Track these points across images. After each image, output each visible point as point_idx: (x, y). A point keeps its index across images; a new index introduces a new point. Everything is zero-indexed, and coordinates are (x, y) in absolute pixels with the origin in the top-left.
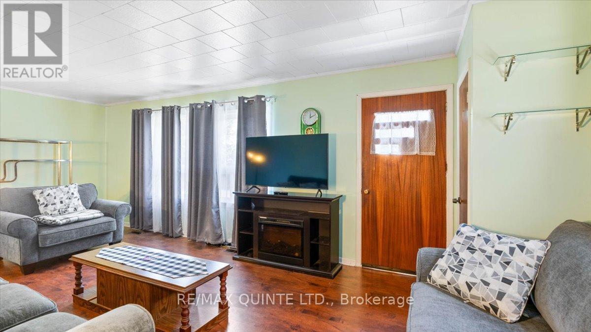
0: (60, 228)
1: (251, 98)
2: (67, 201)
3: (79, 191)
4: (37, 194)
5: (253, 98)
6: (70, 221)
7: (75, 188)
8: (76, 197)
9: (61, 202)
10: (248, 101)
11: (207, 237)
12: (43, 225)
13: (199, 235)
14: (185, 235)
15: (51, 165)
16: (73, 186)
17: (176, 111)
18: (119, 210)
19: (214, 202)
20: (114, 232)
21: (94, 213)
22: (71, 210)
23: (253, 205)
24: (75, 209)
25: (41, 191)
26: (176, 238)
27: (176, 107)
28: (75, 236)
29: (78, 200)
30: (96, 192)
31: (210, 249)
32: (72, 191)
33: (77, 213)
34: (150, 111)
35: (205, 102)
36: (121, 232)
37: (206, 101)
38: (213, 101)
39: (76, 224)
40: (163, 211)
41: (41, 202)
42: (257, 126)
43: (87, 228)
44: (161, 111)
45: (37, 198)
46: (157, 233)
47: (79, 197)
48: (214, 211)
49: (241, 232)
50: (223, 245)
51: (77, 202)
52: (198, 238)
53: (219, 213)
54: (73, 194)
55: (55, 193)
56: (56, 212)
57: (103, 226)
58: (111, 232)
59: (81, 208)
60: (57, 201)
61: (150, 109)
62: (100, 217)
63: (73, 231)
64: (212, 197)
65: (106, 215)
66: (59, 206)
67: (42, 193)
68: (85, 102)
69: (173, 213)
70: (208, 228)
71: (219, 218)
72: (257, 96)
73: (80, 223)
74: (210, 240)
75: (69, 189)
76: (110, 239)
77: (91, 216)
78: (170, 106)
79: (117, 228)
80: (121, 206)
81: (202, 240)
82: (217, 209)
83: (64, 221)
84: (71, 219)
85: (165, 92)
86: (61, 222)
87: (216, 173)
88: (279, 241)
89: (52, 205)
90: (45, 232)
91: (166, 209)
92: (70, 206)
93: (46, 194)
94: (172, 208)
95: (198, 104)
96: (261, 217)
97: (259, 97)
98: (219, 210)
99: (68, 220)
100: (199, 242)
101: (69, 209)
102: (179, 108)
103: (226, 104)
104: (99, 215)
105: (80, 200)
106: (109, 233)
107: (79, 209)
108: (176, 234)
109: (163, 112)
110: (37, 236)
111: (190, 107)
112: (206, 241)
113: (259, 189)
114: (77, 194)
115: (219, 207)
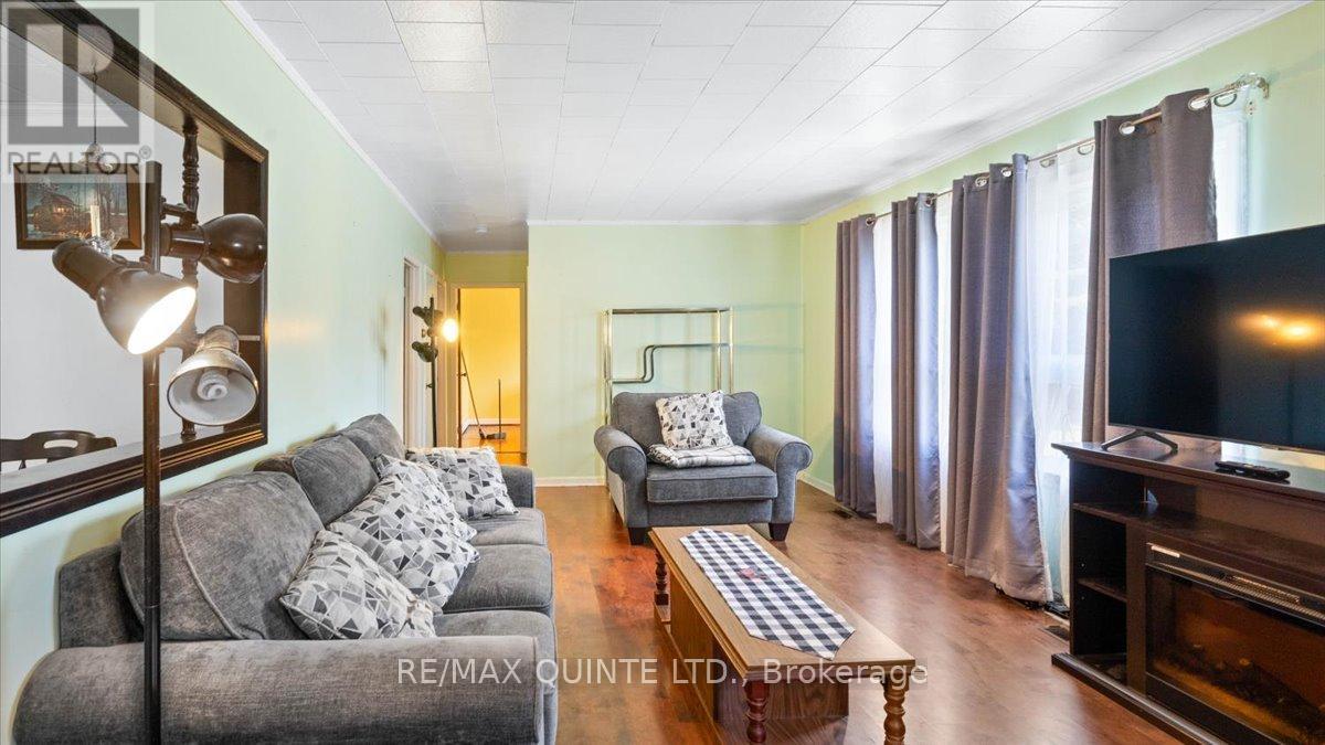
0: (677, 473)
1: (1149, 112)
2: (702, 423)
3: (725, 406)
4: (660, 404)
5: (1156, 109)
6: (693, 463)
7: (717, 399)
8: (717, 418)
9: (693, 425)
10: (1137, 127)
11: (998, 570)
12: (654, 462)
13: (973, 557)
14: (944, 548)
15: (706, 355)
16: (715, 395)
17: (922, 209)
18: (784, 453)
19: (1018, 466)
20: (774, 500)
21: (736, 453)
22: (706, 441)
23: (1152, 500)
24: (714, 442)
25: (665, 401)
26: (923, 549)
27: (924, 198)
28: (700, 494)
29: (721, 423)
30: (758, 411)
31: (1001, 609)
32: (711, 405)
33: (716, 448)
34: (870, 220)
35: (991, 166)
36: (789, 504)
37: (995, 162)
38: (1015, 157)
39: (703, 470)
40: (895, 471)
41: (665, 422)
42: (1168, 211)
43: (721, 482)
44: (890, 217)
45: (661, 413)
46: (885, 527)
47: (722, 418)
48: (1015, 497)
49: (1083, 582)
50: (1047, 607)
51: (719, 428)
52: (971, 566)
53: (1035, 504)
54: (712, 410)
55: (684, 407)
56: (684, 443)
57: (750, 484)
58: (768, 499)
59: (725, 439)
60: (687, 421)
61: (871, 215)
62: (748, 464)
63: (696, 483)
64: (1009, 452)
65: (761, 461)
66: (689, 432)
67: (667, 404)
68: (761, 223)
69: (916, 483)
70: (998, 544)
71: (1034, 521)
72: (1171, 100)
73: (710, 470)
74: (1001, 580)
75: (708, 401)
76: (766, 515)
77: (731, 459)
78: (909, 198)
79: (780, 492)
80: (790, 445)
81: (980, 573)
82: (1028, 492)
83: (684, 461)
84: (695, 459)
85: (900, 162)
86: (679, 463)
87: (1027, 379)
88: (1245, 662)
89: (679, 428)
90: (655, 475)
91: (901, 469)
92: (706, 434)
93: (671, 407)
94: (913, 468)
95: (976, 176)
96: (1154, 548)
97: (1178, 102)
98: (1035, 497)
99: (690, 459)
100: (971, 577)
101: (704, 440)
102: (931, 200)
103: (1059, 154)
104: (746, 459)
105: (724, 425)
106: (764, 501)
107: (719, 442)
108: (925, 539)
109: (895, 217)
110: (645, 481)
111: (954, 190)
112: (994, 579)
113: (1174, 446)
114: (719, 413)
115: (1034, 486)
